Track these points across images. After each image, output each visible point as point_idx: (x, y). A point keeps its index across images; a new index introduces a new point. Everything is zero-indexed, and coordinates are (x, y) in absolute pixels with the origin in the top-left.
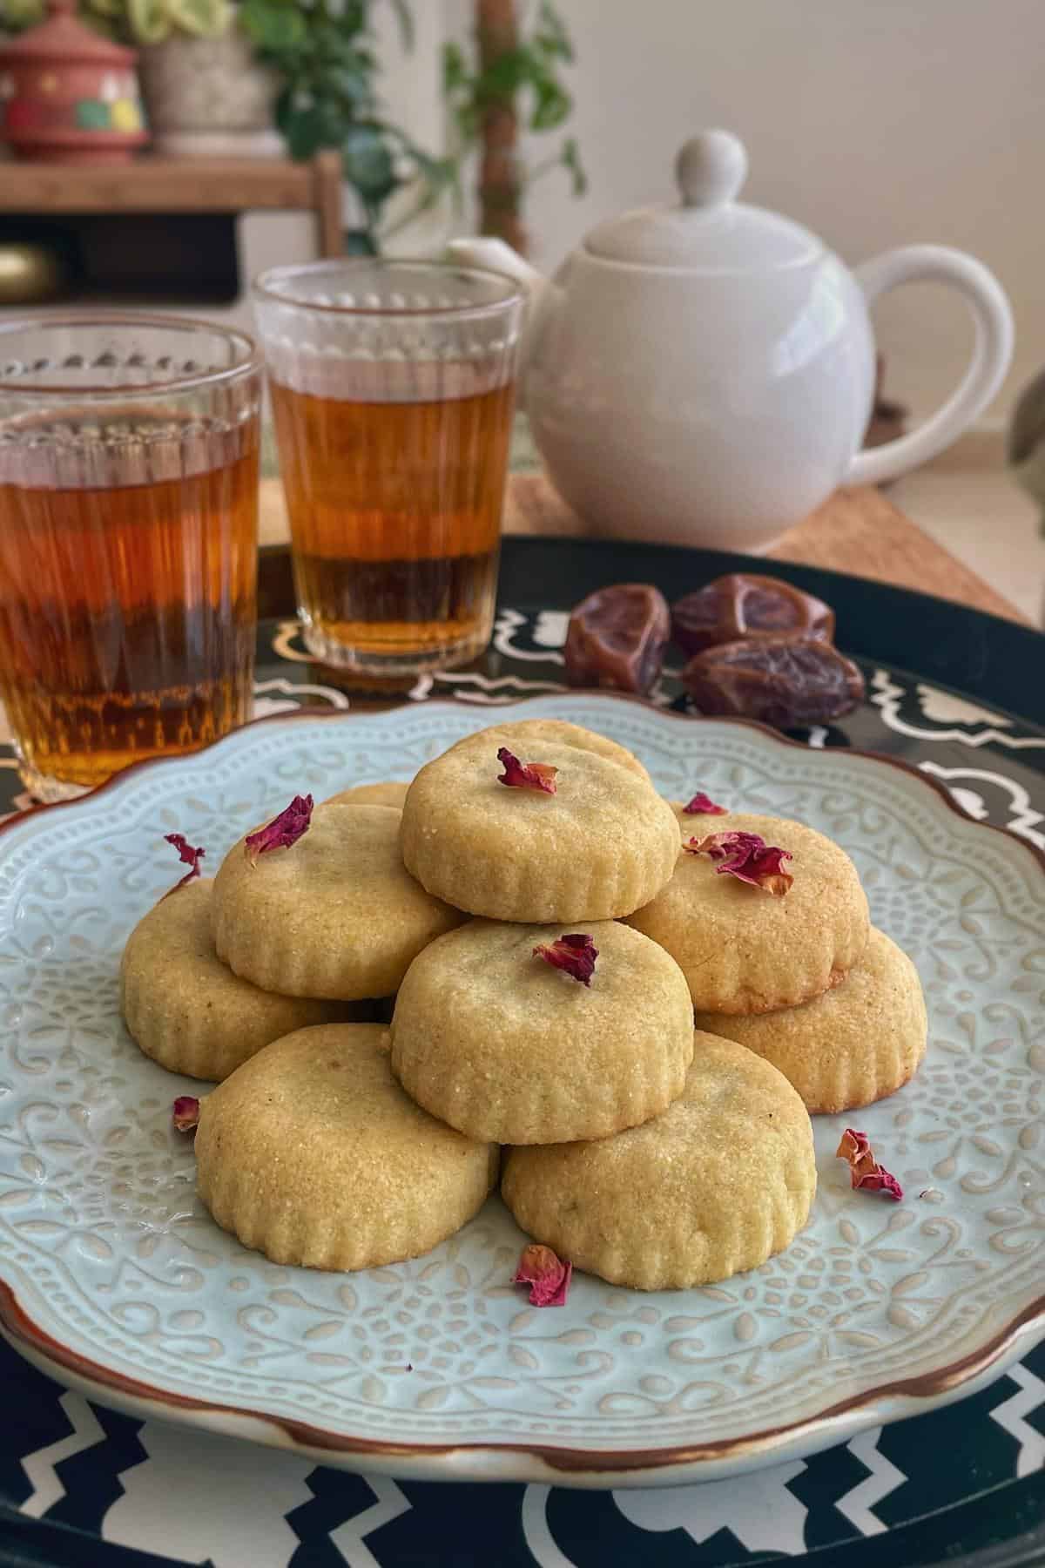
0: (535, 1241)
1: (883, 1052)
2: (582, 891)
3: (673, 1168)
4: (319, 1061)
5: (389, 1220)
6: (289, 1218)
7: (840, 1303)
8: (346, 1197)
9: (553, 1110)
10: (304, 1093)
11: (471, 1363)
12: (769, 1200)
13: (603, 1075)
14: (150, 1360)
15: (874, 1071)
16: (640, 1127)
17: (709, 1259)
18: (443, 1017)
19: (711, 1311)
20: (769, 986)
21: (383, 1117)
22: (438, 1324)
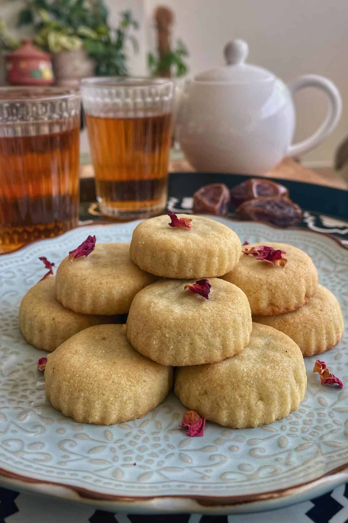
0: (189, 409)
1: (328, 330)
2: (204, 264)
3: (247, 373)
4: (97, 338)
5: (126, 400)
6: (83, 401)
7: (323, 430)
8: (107, 390)
9: (195, 350)
10: (90, 349)
11: (163, 461)
12: (289, 386)
13: (216, 334)
14: (16, 462)
15: (325, 338)
16: (232, 357)
17: (265, 413)
18: (148, 313)
19: (267, 436)
20: (281, 303)
21: (123, 357)
22: (148, 445)
